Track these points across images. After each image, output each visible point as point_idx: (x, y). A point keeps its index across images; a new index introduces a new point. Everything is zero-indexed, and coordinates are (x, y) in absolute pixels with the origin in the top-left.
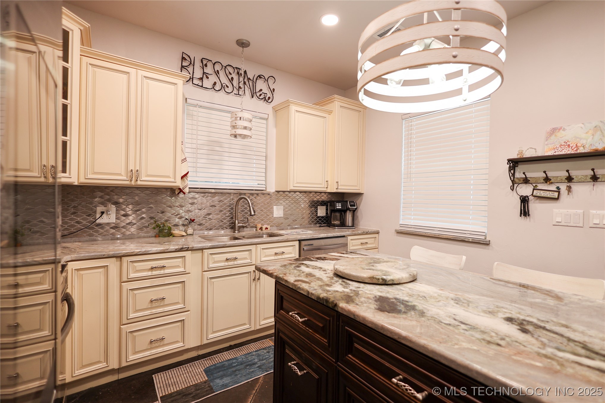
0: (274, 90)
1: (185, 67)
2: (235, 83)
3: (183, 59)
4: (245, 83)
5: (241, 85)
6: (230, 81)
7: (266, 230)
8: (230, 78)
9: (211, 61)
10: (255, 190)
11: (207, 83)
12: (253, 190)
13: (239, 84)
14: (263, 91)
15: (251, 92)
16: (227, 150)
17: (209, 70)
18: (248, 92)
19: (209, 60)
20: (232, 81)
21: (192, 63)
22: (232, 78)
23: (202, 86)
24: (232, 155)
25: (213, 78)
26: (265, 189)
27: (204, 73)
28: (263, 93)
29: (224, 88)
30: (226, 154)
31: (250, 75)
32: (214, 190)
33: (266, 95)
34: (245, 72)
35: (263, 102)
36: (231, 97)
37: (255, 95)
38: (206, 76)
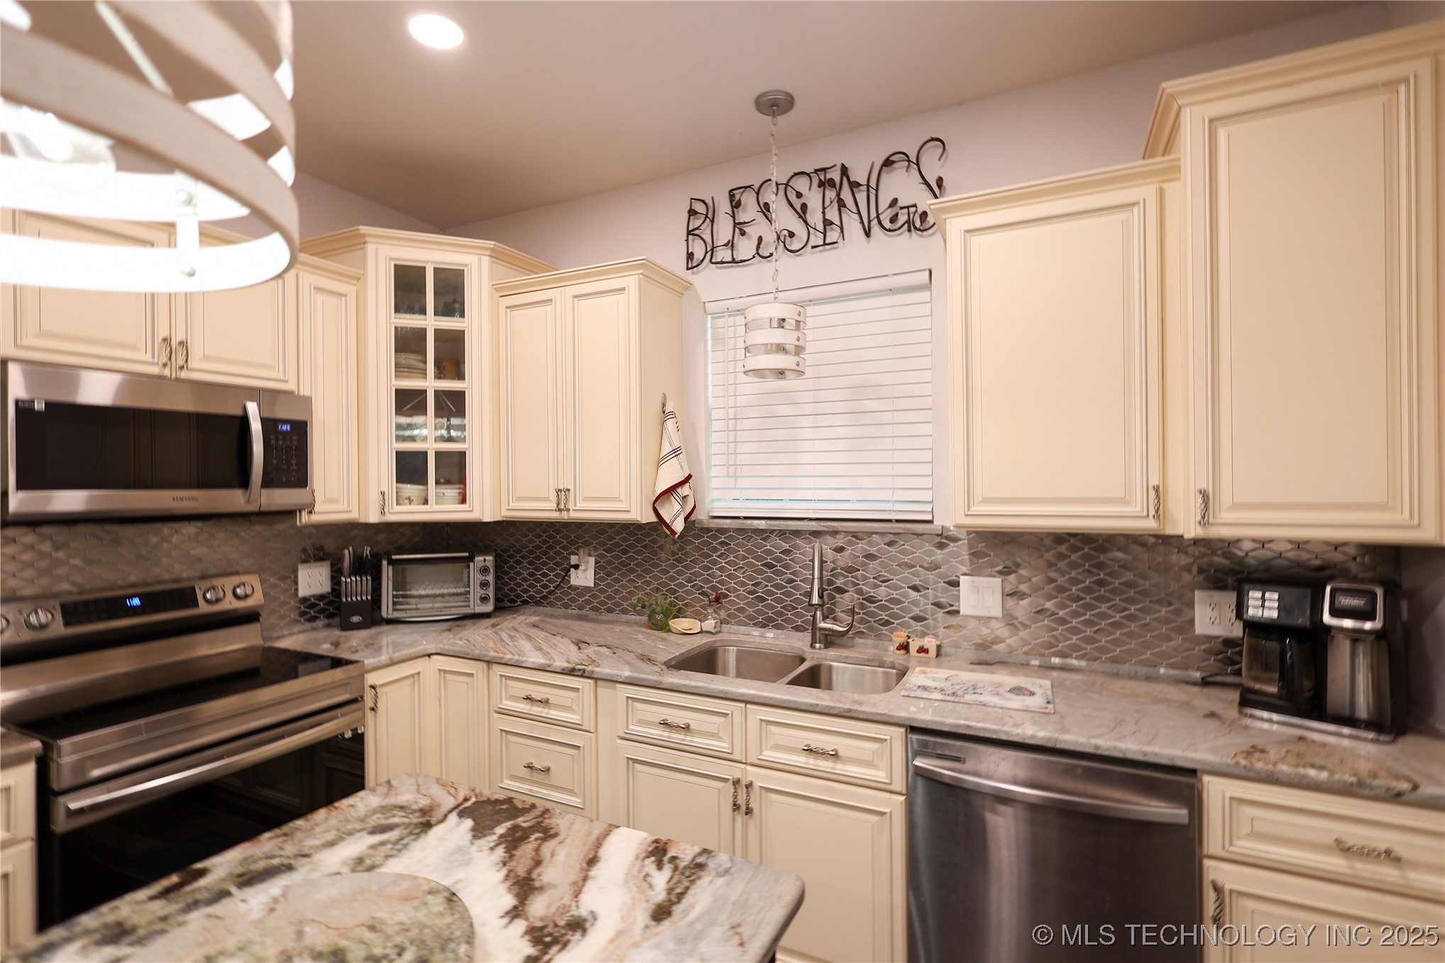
0: (940, 181)
1: (696, 232)
2: (815, 218)
3: (692, 213)
4: (841, 204)
5: (833, 215)
6: (800, 216)
7: (923, 655)
8: (798, 208)
9: (749, 187)
10: (898, 521)
11: (745, 248)
12: (890, 521)
13: (824, 213)
14: (900, 204)
15: (862, 222)
16: (809, 409)
17: (749, 211)
18: (853, 225)
19: (746, 187)
20: (805, 213)
21: (710, 215)
22: (804, 206)
23: (734, 261)
24: (824, 421)
25: (759, 228)
26: (929, 517)
27: (735, 224)
28: (902, 208)
29: (784, 243)
30: (808, 421)
31: (859, 175)
32: (763, 522)
33: (912, 210)
34: (844, 171)
35: (911, 237)
36: (809, 257)
37: (876, 229)
38: (740, 229)
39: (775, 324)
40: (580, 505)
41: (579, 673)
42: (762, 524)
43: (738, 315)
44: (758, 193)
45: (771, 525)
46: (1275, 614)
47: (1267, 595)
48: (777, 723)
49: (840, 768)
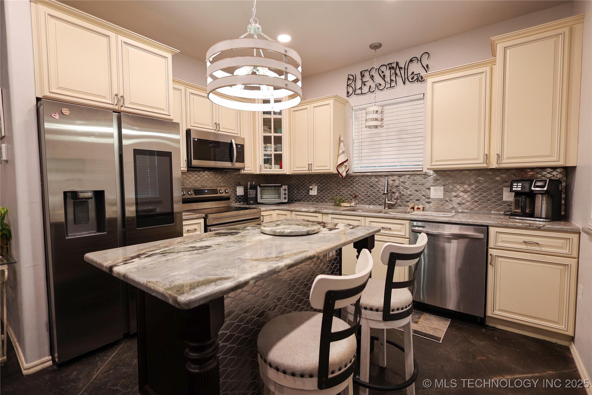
0: (427, 66)
1: (350, 85)
2: (388, 79)
3: (349, 79)
4: (396, 74)
5: (393, 78)
6: (383, 79)
7: (418, 210)
8: (382, 76)
9: (367, 70)
10: (412, 171)
11: (365, 89)
12: (410, 171)
13: (390, 77)
14: (415, 73)
15: (402, 80)
16: (385, 138)
17: (367, 78)
18: (399, 81)
19: (366, 70)
20: (384, 78)
21: (354, 80)
22: (384, 76)
23: (362, 93)
24: (390, 142)
25: (370, 83)
26: (422, 170)
27: (362, 82)
28: (415, 75)
29: (378, 87)
30: (384, 142)
31: (402, 65)
32: (370, 173)
33: (418, 75)
34: (397, 63)
35: (418, 83)
36: (386, 91)
37: (407, 82)
38: (364, 84)
39: (375, 112)
40: (315, 169)
41: (318, 212)
42: (370, 174)
43: (363, 110)
44: (370, 72)
45: (372, 174)
46: (520, 189)
47: (518, 184)
48: (374, 221)
49: (391, 232)
